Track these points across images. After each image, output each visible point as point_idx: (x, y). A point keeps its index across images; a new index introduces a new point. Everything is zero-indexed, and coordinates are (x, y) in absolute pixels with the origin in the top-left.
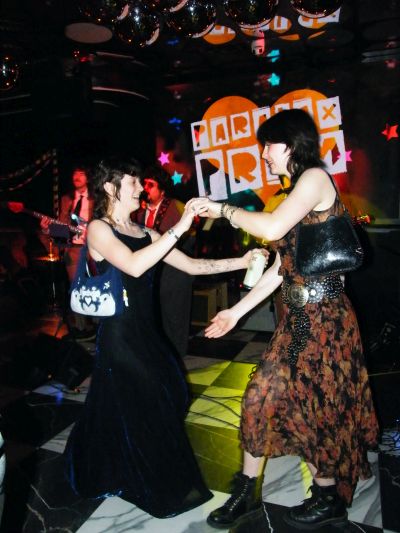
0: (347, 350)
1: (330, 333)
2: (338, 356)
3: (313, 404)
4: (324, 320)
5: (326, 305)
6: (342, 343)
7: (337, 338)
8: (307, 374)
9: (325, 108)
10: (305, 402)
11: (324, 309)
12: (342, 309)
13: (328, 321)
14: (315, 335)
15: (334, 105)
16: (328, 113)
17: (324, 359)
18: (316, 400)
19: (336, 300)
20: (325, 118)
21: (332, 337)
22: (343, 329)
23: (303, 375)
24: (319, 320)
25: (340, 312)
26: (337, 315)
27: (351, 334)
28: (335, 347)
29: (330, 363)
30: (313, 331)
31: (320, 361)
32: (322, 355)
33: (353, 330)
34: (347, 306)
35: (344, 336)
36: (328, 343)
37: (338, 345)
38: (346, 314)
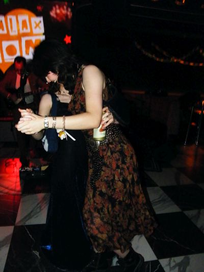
0: (131, 168)
1: (118, 160)
2: (127, 173)
3: (108, 209)
4: (112, 153)
5: (111, 144)
6: (127, 165)
7: (123, 162)
8: (104, 190)
9: (35, 22)
10: (102, 209)
11: (110, 146)
12: (122, 144)
13: (115, 153)
14: (108, 163)
15: (40, 22)
16: (37, 25)
17: (116, 178)
18: (110, 206)
19: (117, 139)
20: (36, 28)
21: (120, 163)
22: (126, 156)
23: (101, 191)
24: (109, 154)
25: (121, 146)
26: (120, 148)
27: (132, 158)
28: (123, 169)
29: (121, 179)
30: (107, 161)
31: (113, 180)
32: (114, 176)
33: (132, 155)
34: (124, 141)
35: (128, 160)
36: (118, 167)
37: (125, 167)
38: (125, 147)
